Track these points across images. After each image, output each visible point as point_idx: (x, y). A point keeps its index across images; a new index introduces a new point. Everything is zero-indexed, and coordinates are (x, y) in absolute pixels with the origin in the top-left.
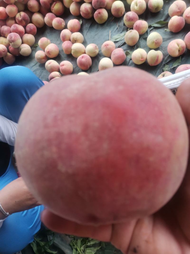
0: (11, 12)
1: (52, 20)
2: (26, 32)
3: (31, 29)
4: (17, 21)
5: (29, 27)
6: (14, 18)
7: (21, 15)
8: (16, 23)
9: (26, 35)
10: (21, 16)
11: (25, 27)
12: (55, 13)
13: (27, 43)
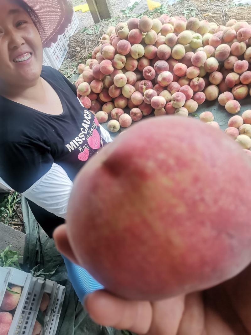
0: (191, 73)
1: (228, 99)
2: (193, 98)
3: (201, 97)
4: (191, 83)
5: (200, 95)
6: (190, 80)
7: (199, 80)
8: (189, 85)
9: (192, 100)
10: (199, 82)
11: (195, 93)
12: (235, 95)
13: (188, 108)
